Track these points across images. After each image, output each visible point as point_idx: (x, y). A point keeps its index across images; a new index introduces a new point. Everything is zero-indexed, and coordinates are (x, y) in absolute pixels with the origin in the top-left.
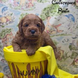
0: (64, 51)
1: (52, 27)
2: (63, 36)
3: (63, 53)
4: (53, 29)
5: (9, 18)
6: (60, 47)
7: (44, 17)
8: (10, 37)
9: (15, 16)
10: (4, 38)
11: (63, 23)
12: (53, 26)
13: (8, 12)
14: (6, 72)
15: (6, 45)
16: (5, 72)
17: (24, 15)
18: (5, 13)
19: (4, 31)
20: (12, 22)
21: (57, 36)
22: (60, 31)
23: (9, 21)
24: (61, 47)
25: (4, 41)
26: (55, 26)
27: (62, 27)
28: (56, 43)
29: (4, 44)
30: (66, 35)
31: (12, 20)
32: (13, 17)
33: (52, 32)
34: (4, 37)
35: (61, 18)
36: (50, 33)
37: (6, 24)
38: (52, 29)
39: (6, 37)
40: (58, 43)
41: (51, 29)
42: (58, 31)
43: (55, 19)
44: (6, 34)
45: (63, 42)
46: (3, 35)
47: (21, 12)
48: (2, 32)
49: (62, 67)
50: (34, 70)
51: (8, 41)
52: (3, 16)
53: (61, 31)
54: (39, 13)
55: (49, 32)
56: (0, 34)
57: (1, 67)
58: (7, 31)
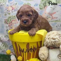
2: (57, 22)
4: (49, 16)
5: (14, 7)
7: (42, 6)
8: (14, 22)
9: (19, 6)
10: (10, 23)
11: (57, 12)
13: (13, 2)
16: (11, 50)
18: (11, 3)
19: (10, 18)
21: (52, 22)
22: (54, 18)
23: (14, 9)
26: (51, 14)
29: (10, 28)
30: (59, 21)
31: (17, 9)
32: (18, 6)
33: (48, 18)
34: (10, 22)
35: (56, 7)
36: (46, 19)
37: (12, 12)
39: (11, 23)
40: (53, 28)
42: (53, 18)
44: (12, 20)
45: (57, 27)
46: (9, 21)
47: (23, 2)
48: (8, 18)
50: (32, 48)
51: (13, 26)
54: (38, 3)
56: (7, 20)
57: (7, 46)
58: (12, 17)
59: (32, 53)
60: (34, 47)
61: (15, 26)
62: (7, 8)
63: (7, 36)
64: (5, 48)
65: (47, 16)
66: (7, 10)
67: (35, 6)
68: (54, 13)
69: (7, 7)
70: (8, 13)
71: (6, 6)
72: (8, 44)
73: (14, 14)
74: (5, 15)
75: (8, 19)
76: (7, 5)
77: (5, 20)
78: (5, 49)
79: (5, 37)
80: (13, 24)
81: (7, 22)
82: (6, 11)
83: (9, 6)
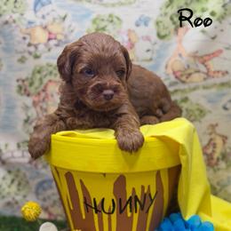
0: (226, 138)
1: (192, 60)
2: (225, 90)
3: (224, 142)
4: (193, 67)
5: (55, 29)
6: (214, 123)
7: (167, 28)
8: (56, 89)
9: (74, 24)
10: (39, 94)
11: (227, 49)
12: (195, 56)
13: (53, 10)
14: (44, 200)
15: (45, 114)
16: (41, 197)
17: (103, 20)
18: (45, 13)
19: (39, 72)
20: (66, 42)
21: (205, 88)
22: (216, 74)
23: (55, 39)
24: (217, 125)
25: (39, 102)
26: (202, 57)
27: (225, 59)
28: (201, 111)
29: (37, 113)
31: (66, 36)
32: (70, 26)
33: (190, 75)
34: (40, 89)
35: (222, 30)
36: (184, 78)
37: (47, 50)
38: (191, 66)
39: (44, 91)
40: (210, 112)
41: (188, 66)
42: (211, 74)
43: (201, 34)
44: (45, 81)
45: (225, 108)
46: (37, 83)
47: (93, 12)
48: (33, 74)
49: (218, 188)
51: (50, 103)
52: (38, 21)
53: (220, 75)
54: (151, 16)
55: (182, 75)
56: (27, 79)
57: (27, 183)
58: (47, 70)
59: (136, 216)
60: (146, 191)
62: (29, 34)
64: (19, 190)
65: (186, 67)
66: (27, 41)
67: (138, 25)
68: (214, 55)
69: (27, 28)
70: (30, 53)
71: (23, 25)
72: (28, 174)
74: (22, 60)
75: (30, 76)
76: (30, 23)
77: (18, 81)
78: (17, 194)
79: (19, 146)
80: (50, 97)
81: (25, 90)
82: (25, 47)
83: (36, 26)
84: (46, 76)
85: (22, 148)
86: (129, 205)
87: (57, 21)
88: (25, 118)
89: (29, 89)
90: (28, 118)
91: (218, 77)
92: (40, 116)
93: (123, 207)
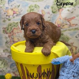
0: (77, 47)
1: (64, 20)
2: (76, 31)
3: (76, 49)
5: (16, 10)
7: (56, 9)
8: (17, 31)
10: (10, 33)
13: (15, 3)
14: (13, 70)
15: (13, 40)
16: (12, 69)
17: (33, 7)
18: (12, 4)
19: (10, 25)
20: (20, 15)
23: (16, 13)
24: (73, 43)
25: (11, 36)
26: (68, 19)
27: (76, 20)
28: (68, 38)
31: (20, 13)
32: (21, 9)
33: (64, 26)
34: (11, 31)
37: (13, 17)
38: (64, 23)
40: (71, 38)
42: (71, 25)
43: (67, 11)
45: (76, 37)
47: (29, 4)
50: (45, 72)
51: (14, 36)
52: (10, 7)
53: (74, 25)
55: (61, 26)
56: (6, 28)
57: (7, 64)
58: (13, 24)
61: (18, 36)
62: (6, 12)
63: (6, 50)
64: (4, 66)
65: (62, 23)
66: (6, 15)
68: (72, 18)
69: (6, 10)
70: (7, 19)
72: (7, 61)
73: (16, 20)
74: (4, 21)
75: (7, 27)
76: (7, 8)
77: (3, 28)
78: (3, 68)
79: (4, 51)
80: (15, 34)
81: (6, 32)
83: (9, 9)
84: (13, 27)
85: (5, 52)
86: (42, 75)
87: (17, 7)
88: (6, 41)
89: (7, 31)
90: (7, 41)
91: (74, 26)
92: (11, 40)
93: (40, 76)
